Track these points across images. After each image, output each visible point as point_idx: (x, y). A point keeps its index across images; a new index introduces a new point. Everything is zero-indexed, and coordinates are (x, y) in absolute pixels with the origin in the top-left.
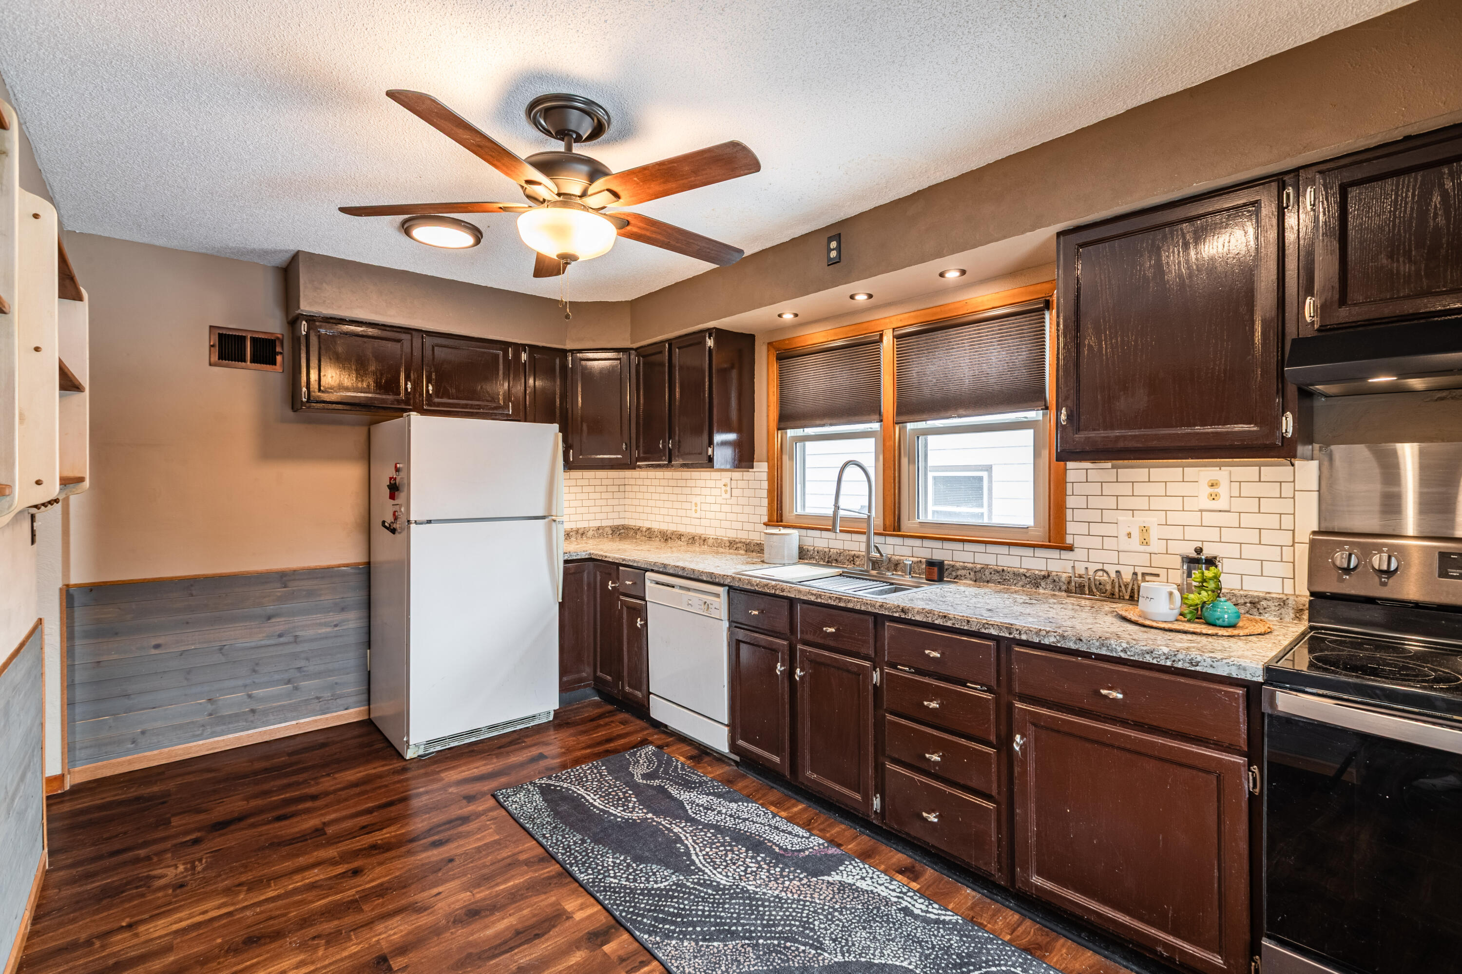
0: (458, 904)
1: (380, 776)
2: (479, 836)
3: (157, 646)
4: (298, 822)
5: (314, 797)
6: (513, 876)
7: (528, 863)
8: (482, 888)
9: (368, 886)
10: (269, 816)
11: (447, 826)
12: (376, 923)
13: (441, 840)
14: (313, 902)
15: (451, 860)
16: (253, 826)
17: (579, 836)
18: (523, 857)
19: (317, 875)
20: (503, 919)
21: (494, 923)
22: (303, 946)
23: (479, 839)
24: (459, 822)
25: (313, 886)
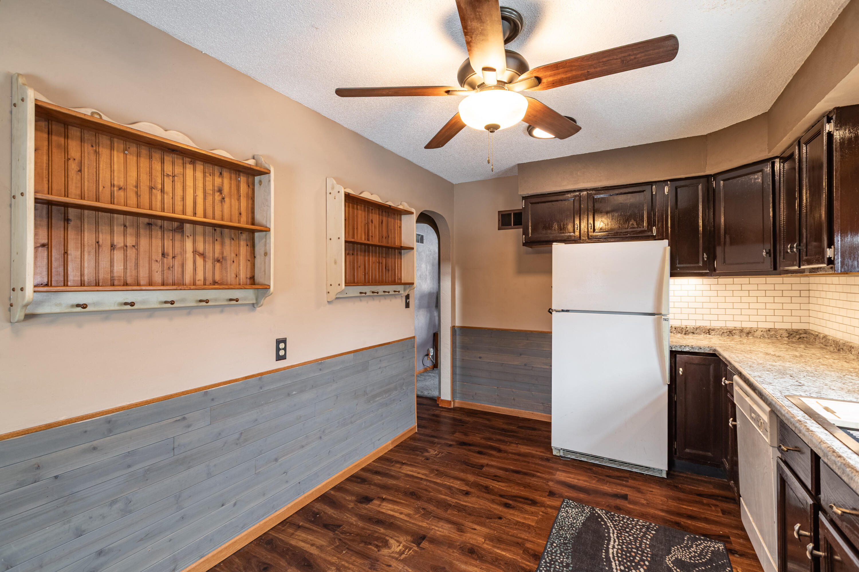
0: (474, 541)
1: (533, 456)
2: (527, 516)
3: (480, 358)
4: (481, 458)
5: (499, 450)
6: (511, 550)
7: (526, 551)
8: (491, 543)
9: (462, 503)
10: (477, 449)
11: (523, 500)
12: (443, 521)
13: (510, 505)
14: (442, 494)
15: (500, 518)
16: (470, 450)
17: (569, 561)
18: (529, 545)
19: (457, 484)
20: (476, 567)
21: (471, 564)
22: (417, 510)
23: (525, 518)
24: (530, 502)
25: (450, 488)
